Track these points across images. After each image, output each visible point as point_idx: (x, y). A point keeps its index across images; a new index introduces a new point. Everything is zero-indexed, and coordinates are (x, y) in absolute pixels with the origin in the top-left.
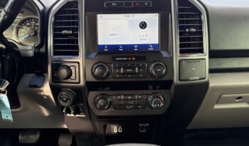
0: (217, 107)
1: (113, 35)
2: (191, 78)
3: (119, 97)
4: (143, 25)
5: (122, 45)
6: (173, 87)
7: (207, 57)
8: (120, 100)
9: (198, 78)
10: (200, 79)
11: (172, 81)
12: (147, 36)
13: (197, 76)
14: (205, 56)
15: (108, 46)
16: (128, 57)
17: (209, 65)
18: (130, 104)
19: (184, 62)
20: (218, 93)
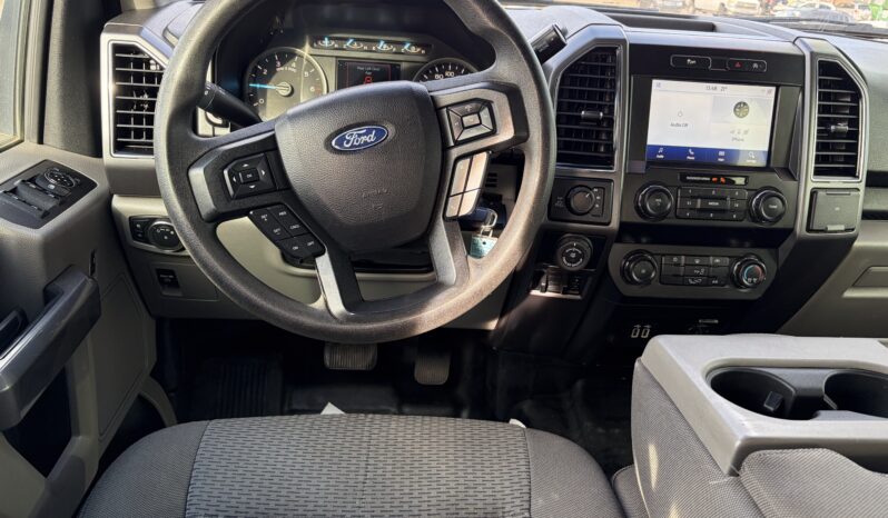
0: (849, 294)
1: (678, 125)
2: (830, 228)
3: (675, 259)
4: (741, 108)
5: (694, 149)
6: (788, 244)
7: (862, 186)
8: (678, 265)
9: (842, 228)
10: (846, 230)
11: (790, 231)
12: (746, 132)
13: (841, 224)
14: (860, 183)
15: (665, 147)
16: (712, 176)
17: (865, 201)
18: (698, 275)
19: (821, 193)
20: (863, 263)
